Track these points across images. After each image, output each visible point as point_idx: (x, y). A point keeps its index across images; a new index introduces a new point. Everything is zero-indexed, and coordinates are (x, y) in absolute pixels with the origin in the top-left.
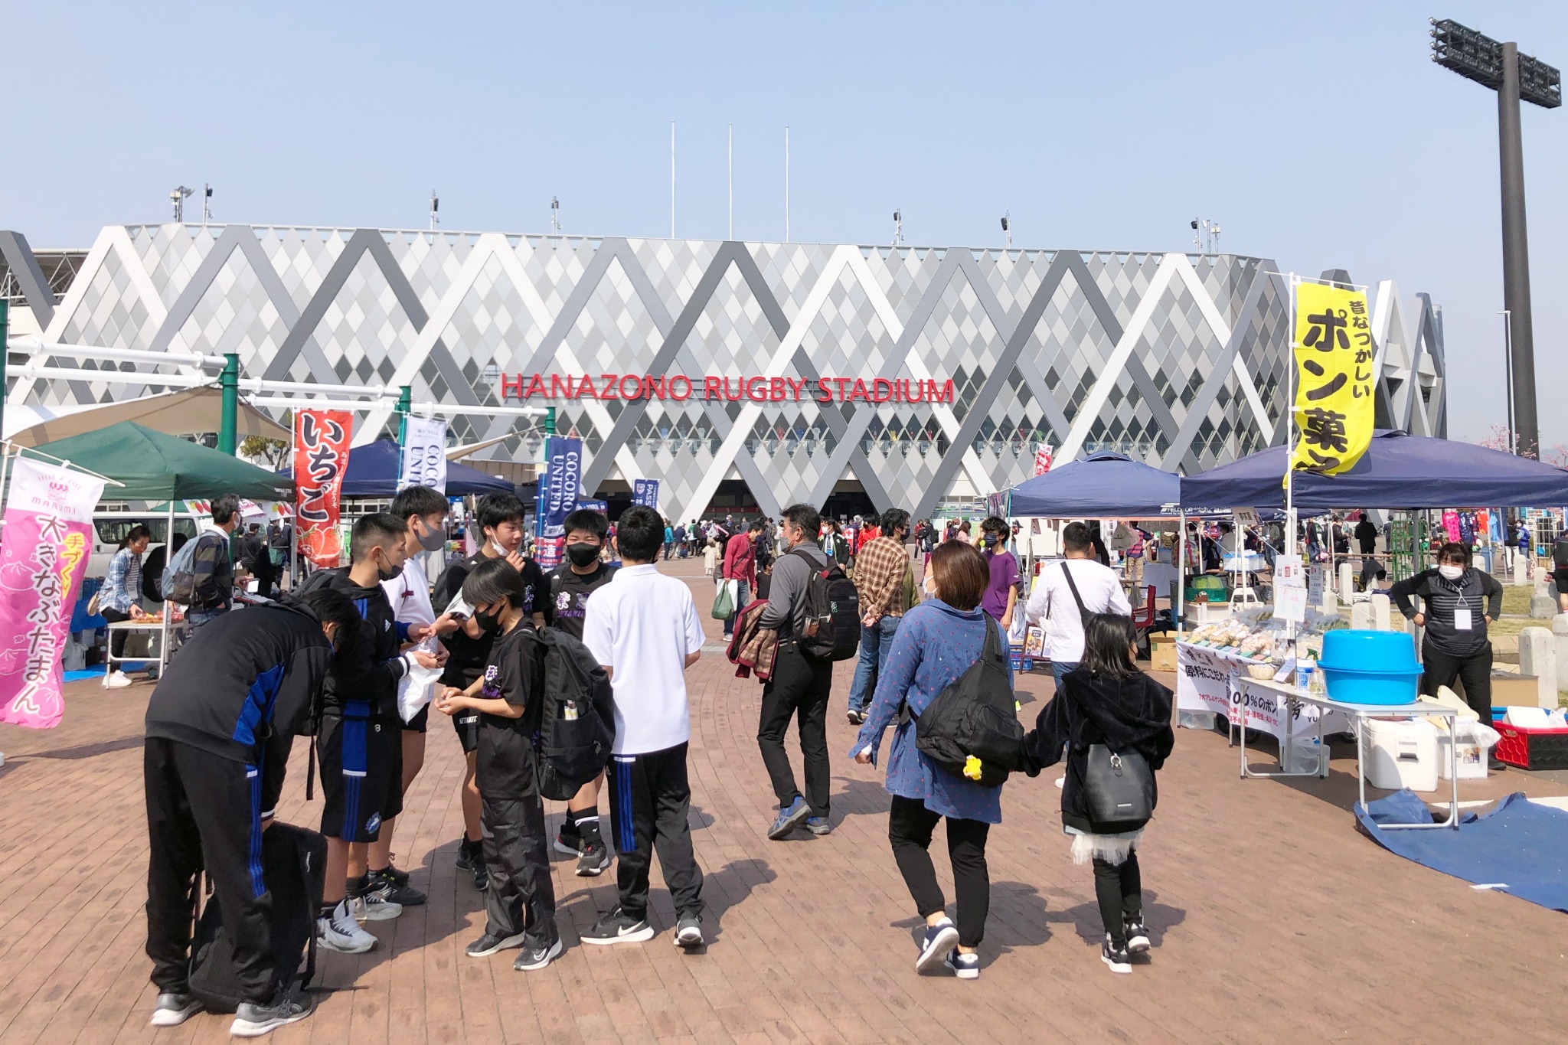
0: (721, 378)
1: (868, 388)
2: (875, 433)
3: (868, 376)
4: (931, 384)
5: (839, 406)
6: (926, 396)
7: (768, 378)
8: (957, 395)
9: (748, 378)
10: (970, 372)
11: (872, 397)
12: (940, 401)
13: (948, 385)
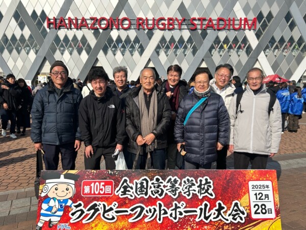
0: (144, 18)
1: (214, 22)
2: (217, 45)
3: (214, 17)
4: (246, 20)
5: (200, 32)
6: (243, 26)
7: (166, 19)
8: (258, 26)
9: (157, 18)
10: (265, 14)
11: (216, 27)
12: (250, 29)
13: (254, 22)
